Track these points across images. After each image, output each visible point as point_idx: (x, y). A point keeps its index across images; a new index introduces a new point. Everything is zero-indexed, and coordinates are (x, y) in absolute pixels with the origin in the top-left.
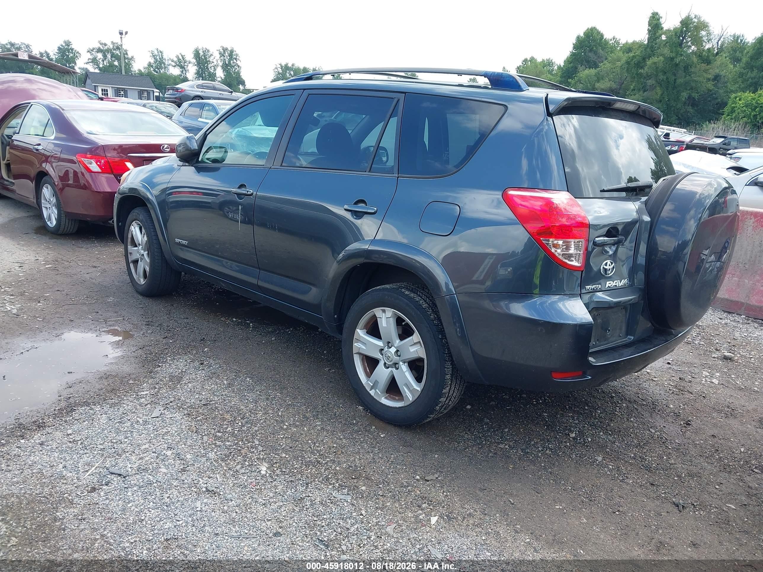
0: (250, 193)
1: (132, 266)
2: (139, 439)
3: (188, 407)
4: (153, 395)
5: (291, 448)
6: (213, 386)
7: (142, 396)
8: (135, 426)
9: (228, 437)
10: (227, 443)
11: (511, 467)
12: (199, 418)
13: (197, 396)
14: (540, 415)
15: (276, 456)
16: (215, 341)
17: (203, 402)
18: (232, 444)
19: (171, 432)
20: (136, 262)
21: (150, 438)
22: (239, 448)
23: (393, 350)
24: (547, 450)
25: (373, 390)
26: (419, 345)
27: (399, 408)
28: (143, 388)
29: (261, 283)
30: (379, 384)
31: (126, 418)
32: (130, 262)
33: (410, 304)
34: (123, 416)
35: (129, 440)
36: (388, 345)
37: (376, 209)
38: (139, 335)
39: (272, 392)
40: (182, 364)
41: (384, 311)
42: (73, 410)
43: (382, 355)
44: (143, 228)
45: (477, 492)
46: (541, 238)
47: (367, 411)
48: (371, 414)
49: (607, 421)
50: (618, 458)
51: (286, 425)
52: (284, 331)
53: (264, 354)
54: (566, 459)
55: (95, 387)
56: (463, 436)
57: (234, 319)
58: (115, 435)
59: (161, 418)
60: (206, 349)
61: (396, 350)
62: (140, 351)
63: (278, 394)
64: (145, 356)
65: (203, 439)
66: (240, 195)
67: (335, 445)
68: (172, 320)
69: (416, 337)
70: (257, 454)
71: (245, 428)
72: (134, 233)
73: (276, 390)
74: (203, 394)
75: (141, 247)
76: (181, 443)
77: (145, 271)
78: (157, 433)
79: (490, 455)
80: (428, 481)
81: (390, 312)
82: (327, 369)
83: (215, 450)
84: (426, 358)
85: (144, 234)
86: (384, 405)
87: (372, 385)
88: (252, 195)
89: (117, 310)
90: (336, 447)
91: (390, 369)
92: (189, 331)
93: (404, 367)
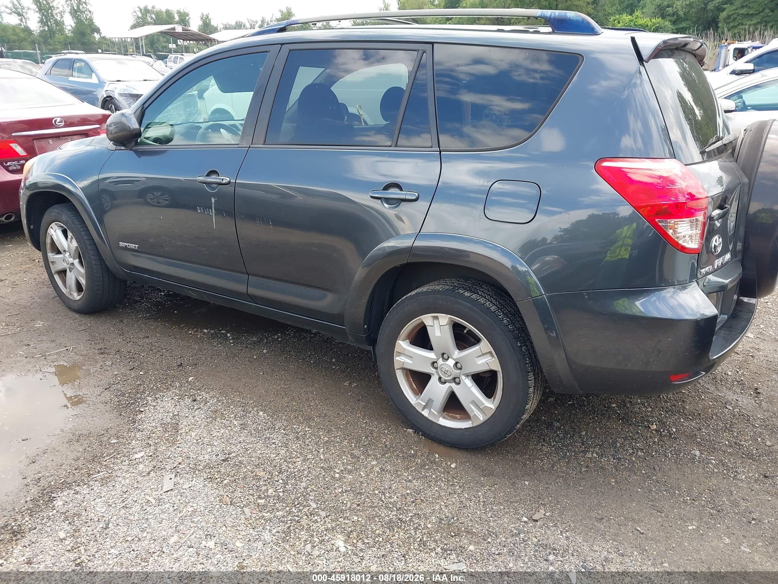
0: (227, 181)
1: (57, 278)
2: (161, 528)
3: (205, 467)
4: (151, 456)
5: (358, 505)
6: (223, 431)
7: (137, 461)
8: (148, 509)
9: (275, 503)
10: (278, 513)
11: (613, 482)
12: (225, 482)
13: (209, 450)
14: (609, 407)
15: (347, 521)
16: (196, 364)
17: (221, 457)
18: (285, 514)
19: (199, 510)
20: (63, 273)
21: (175, 524)
22: (297, 519)
23: (451, 362)
24: (637, 451)
25: (426, 410)
26: (489, 355)
27: (465, 429)
28: (133, 448)
29: (252, 291)
30: (434, 403)
31: (131, 498)
32: (53, 273)
33: (475, 308)
34: (125, 496)
35: (148, 533)
36: (443, 357)
37: (417, 194)
38: (96, 370)
39: (298, 426)
40: (169, 404)
41: (436, 318)
42: (52, 500)
43: (436, 368)
44: (68, 231)
45: (596, 523)
46: (657, 220)
47: (418, 433)
48: (425, 437)
49: (680, 403)
50: (714, 448)
51: (338, 473)
52: (273, 338)
53: (263, 374)
54: (663, 460)
55: (69, 458)
56: (542, 451)
57: (205, 331)
58: (126, 529)
59: (177, 491)
60: (191, 379)
61: (455, 362)
62: (106, 392)
63: (307, 429)
64: (117, 400)
65: (244, 512)
66: (211, 185)
67: (408, 492)
68: (130, 342)
69: (485, 345)
70: (322, 523)
71: (289, 487)
72: (55, 238)
73: (300, 422)
74: (216, 444)
75: (68, 254)
76: (219, 525)
77: (78, 284)
78: (181, 514)
79: (583, 470)
80: (537, 521)
81: (444, 319)
82: (347, 383)
83: (268, 528)
84: (501, 371)
85: (72, 238)
86: (444, 427)
87: (424, 404)
88: (229, 183)
89: (53, 338)
90: (411, 493)
91: (447, 385)
92: (158, 356)
93: (469, 382)
